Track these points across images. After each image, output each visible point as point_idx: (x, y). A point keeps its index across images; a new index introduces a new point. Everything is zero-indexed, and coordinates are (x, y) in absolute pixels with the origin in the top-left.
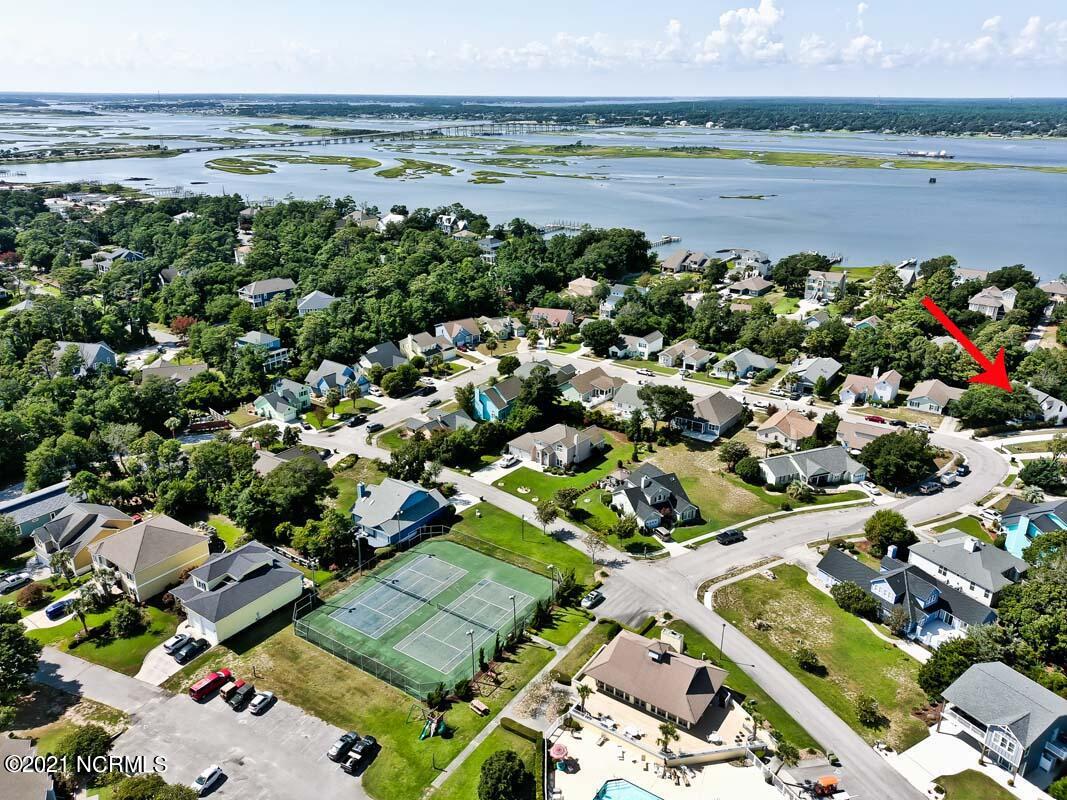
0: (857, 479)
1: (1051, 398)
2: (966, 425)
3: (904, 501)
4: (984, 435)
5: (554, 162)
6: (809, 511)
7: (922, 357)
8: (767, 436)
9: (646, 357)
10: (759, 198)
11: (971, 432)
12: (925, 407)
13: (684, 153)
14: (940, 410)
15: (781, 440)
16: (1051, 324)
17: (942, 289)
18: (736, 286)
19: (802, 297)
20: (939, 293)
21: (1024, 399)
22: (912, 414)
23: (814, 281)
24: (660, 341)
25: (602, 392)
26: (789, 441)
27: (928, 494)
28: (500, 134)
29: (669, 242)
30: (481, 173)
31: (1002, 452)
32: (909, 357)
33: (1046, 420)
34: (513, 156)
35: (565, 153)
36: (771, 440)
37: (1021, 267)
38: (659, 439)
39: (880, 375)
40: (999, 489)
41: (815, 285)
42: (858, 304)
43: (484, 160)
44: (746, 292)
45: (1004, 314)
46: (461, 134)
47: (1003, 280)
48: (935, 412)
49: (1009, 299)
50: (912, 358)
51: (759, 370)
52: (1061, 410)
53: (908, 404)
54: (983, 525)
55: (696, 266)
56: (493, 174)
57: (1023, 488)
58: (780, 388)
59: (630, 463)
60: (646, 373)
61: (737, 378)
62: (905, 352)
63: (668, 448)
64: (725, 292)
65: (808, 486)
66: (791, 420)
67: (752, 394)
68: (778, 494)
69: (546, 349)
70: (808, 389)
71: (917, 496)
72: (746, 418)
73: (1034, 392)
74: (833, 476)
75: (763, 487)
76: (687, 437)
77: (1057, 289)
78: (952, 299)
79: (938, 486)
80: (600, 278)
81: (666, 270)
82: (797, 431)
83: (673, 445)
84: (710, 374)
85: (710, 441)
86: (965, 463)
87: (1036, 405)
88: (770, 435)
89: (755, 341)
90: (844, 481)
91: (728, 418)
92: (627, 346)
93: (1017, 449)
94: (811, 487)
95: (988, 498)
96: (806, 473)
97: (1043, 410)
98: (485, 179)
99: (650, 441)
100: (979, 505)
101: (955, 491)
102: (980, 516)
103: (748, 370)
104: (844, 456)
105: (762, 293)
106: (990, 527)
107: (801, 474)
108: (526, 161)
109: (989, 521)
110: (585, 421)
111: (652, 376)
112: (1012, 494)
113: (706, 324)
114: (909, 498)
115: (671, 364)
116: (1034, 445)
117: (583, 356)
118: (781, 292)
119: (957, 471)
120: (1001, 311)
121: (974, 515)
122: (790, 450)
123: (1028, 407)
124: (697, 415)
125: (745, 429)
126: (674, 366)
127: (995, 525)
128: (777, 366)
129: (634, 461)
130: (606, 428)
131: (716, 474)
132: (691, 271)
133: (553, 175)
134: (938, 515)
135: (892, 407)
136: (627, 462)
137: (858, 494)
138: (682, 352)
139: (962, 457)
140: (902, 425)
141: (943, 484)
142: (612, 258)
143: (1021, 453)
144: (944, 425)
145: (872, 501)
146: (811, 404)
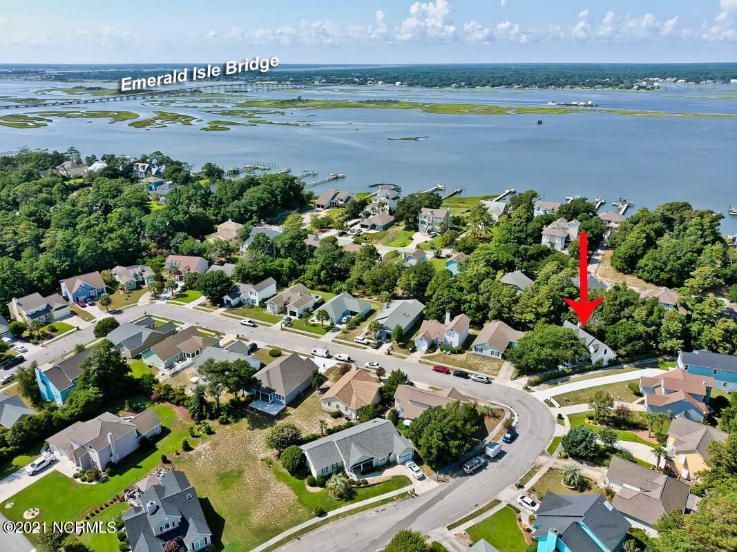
0: (402, 460)
1: (597, 342)
2: (523, 371)
3: (446, 486)
4: (536, 384)
5: (275, 113)
6: (350, 513)
7: (488, 299)
8: (329, 404)
9: (257, 304)
10: (416, 139)
11: (524, 380)
12: (487, 353)
13: (374, 105)
14: (500, 355)
15: (342, 409)
16: (607, 248)
17: (521, 222)
18: (366, 222)
19: (417, 229)
20: (519, 226)
21: (572, 345)
22: (477, 360)
23: (425, 217)
25: (188, 356)
26: (349, 411)
27: (471, 474)
29: (337, 178)
30: (214, 122)
31: (551, 405)
32: (477, 300)
33: (594, 362)
34: (250, 110)
35: (287, 105)
36: (333, 409)
37: (584, 200)
38: (224, 415)
39: (452, 318)
40: (543, 459)
41: (426, 220)
42: (457, 236)
43: (223, 112)
44: (373, 227)
45: (570, 242)
46: (215, 91)
47: (571, 212)
48: (497, 357)
49: (573, 229)
50: (480, 301)
51: (353, 313)
52: (605, 353)
53: (473, 349)
54: (520, 520)
55: (342, 203)
56: (224, 123)
57: (566, 457)
58: (366, 334)
59: (178, 454)
60: (249, 324)
61: (332, 324)
62: (475, 295)
63: (228, 427)
64: (357, 227)
65: (350, 478)
66: (355, 384)
67: (340, 343)
68: (318, 489)
69: (168, 299)
70: (389, 336)
71: (461, 476)
72: (316, 382)
73: (582, 335)
74: (379, 459)
75: (306, 481)
76: (252, 409)
77: (612, 218)
78: (529, 231)
79: (483, 461)
80: (255, 218)
81: (318, 206)
82: (358, 399)
83: (236, 422)
84: (310, 321)
85: (275, 413)
86: (514, 424)
87: (584, 349)
88: (332, 404)
89: (360, 282)
90: (390, 464)
91: (296, 385)
92: (240, 294)
93: (564, 400)
94: (354, 477)
95: (530, 475)
96: (348, 462)
97: (590, 353)
98: (215, 127)
99: (212, 418)
100: (520, 487)
101: (498, 467)
102: (518, 507)
103: (344, 315)
104: (392, 434)
105: (386, 227)
106: (526, 522)
107: (345, 463)
108: (255, 112)
109: (527, 513)
110: (153, 397)
111: (254, 326)
112: (554, 466)
113: (318, 267)
114: (452, 481)
115: (277, 311)
116: (581, 394)
117: (199, 305)
118: (403, 225)
119: (504, 437)
120: (567, 240)
121: (513, 503)
122: (350, 420)
123: (576, 352)
124: (265, 385)
125: (317, 392)
126: (279, 313)
127: (531, 519)
128: (373, 307)
129: (185, 450)
130: (173, 404)
131: (264, 463)
132: (338, 207)
133: (271, 123)
134: (477, 505)
135: (460, 352)
136: (175, 453)
137: (402, 481)
138: (289, 299)
139: (512, 415)
140: (464, 375)
141: (488, 457)
142: (264, 201)
143: (568, 405)
144: (502, 373)
145: (414, 490)
146: (389, 354)
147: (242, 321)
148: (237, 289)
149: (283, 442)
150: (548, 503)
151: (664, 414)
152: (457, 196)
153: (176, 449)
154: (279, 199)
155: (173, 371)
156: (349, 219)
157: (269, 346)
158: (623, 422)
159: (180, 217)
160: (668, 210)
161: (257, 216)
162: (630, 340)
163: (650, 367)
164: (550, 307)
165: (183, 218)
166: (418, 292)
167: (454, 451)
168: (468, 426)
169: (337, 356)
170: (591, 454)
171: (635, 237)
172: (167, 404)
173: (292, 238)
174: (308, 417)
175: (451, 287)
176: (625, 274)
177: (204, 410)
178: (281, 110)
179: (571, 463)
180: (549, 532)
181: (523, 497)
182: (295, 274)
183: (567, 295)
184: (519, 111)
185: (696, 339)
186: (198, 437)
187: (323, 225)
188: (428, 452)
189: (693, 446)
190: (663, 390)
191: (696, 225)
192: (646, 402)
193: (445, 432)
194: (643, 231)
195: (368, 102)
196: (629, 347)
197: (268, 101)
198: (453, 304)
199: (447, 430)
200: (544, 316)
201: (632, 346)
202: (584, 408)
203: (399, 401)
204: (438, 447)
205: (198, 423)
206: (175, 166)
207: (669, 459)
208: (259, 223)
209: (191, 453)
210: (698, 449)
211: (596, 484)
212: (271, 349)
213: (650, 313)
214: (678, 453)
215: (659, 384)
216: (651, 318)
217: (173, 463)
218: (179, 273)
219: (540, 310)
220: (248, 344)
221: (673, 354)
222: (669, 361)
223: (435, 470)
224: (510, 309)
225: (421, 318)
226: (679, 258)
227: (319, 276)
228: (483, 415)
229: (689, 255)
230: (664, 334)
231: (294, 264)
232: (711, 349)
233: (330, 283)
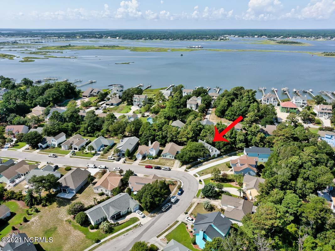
0: (134, 210)
1: (212, 147)
2: (184, 163)
3: (154, 218)
4: (190, 168)
5: (58, 52)
6: (112, 238)
7: (167, 133)
8: (97, 190)
9: (56, 146)
10: (128, 63)
11: (185, 167)
12: (168, 157)
13: (107, 48)
14: (174, 158)
15: (104, 191)
16: (213, 108)
17: (178, 99)
18: (108, 102)
19: (132, 105)
20: (177, 100)
21: (203, 150)
22: (164, 161)
23: (136, 99)
24: (64, 136)
25: (22, 175)
26: (108, 191)
27: (165, 211)
28: (42, 42)
29: (92, 83)
30: (26, 58)
31: (196, 176)
32: (162, 134)
33: (212, 156)
34: (44, 52)
35: (64, 48)
36: (100, 191)
37: (202, 88)
38: (44, 202)
39: (152, 143)
40: (195, 200)
41: (136, 100)
42: (151, 106)
43: (31, 52)
44: (112, 105)
45: (198, 106)
46: (26, 43)
47: (198, 93)
48: (172, 158)
49: (199, 100)
50: (163, 134)
51: (106, 146)
52: (216, 152)
53: (162, 156)
54: (187, 228)
55: (96, 94)
56: (31, 58)
57: (204, 198)
58: (113, 155)
59: (21, 225)
60: (53, 156)
61: (96, 152)
62: (161, 132)
63: (46, 208)
64: (104, 105)
65: (110, 222)
66: (109, 179)
67: (101, 160)
68: (95, 230)
69: (8, 148)
70: (123, 155)
71: (161, 213)
72: (90, 180)
73: (206, 145)
74: (123, 212)
75: (89, 227)
76: (58, 197)
77: (214, 94)
78: (181, 103)
79: (170, 205)
80: (51, 104)
81: (84, 96)
82: (111, 185)
83: (50, 205)
84: (84, 151)
85: (70, 198)
86: (182, 187)
87: (207, 151)
88: (99, 189)
89: (108, 131)
90: (129, 213)
91: (80, 183)
92: (47, 142)
93: (202, 173)
94: (112, 222)
95: (190, 208)
96: (109, 215)
97: (210, 152)
98: (27, 60)
99: (38, 204)
100: (186, 213)
101: (177, 206)
102: (186, 222)
103: (101, 147)
104: (129, 199)
105: (118, 104)
106: (190, 229)
107: (107, 216)
108: (47, 52)
109: (190, 224)
110: (4, 198)
111: (56, 157)
112: (199, 202)
113: (86, 125)
114: (157, 216)
115: (67, 149)
116: (208, 170)
117: (26, 149)
118: (126, 103)
119: (178, 193)
120: (197, 105)
121: (184, 221)
122: (108, 195)
123: (204, 153)
124: (64, 185)
125: (91, 185)
126: (68, 149)
127: (192, 227)
128: (115, 142)
129: (25, 222)
130: (16, 200)
131: (67, 222)
132: (94, 96)
133: (56, 57)
134: (168, 225)
135: (156, 158)
136: (19, 224)
137: (135, 220)
138: (73, 142)
139: (181, 183)
140: (159, 168)
141: (172, 203)
142: (56, 95)
143: (203, 175)
144: (175, 165)
145: (140, 223)
146: (124, 163)
147: (49, 155)
148: (45, 139)
149: (75, 211)
150: (198, 218)
151: (241, 174)
152: (149, 89)
153: (20, 222)
154: (63, 94)
155: (14, 184)
156: (100, 102)
157: (65, 166)
158: (225, 180)
159: (11, 106)
160: (235, 90)
161: (52, 103)
162: (225, 145)
163: (234, 156)
164: (192, 135)
165: (13, 106)
166: (136, 133)
167: (157, 202)
168: (162, 190)
169: (99, 167)
170: (214, 195)
171: (223, 102)
172: (13, 201)
173: (72, 112)
174: (87, 197)
175: (150, 130)
176: (221, 118)
177: (33, 201)
178: (61, 51)
179: (206, 200)
180: (200, 231)
181: (188, 218)
182: (75, 130)
183: (199, 129)
184: (173, 50)
185: (250, 142)
186: (31, 214)
187: (87, 105)
188: (146, 205)
189: (253, 186)
190: (239, 164)
191: (246, 96)
192: (233, 170)
193: (153, 195)
194: (226, 100)
195: (104, 46)
196: (225, 148)
197: (54, 46)
198: (152, 137)
199: (153, 194)
200: (191, 138)
201: (226, 147)
202: (209, 176)
203: (131, 183)
204: (150, 202)
205: (31, 208)
206: (7, 80)
207: (244, 193)
208: (54, 106)
209: (28, 223)
210: (255, 187)
211: (217, 207)
212: (66, 167)
213: (232, 133)
214: (247, 190)
215: (237, 162)
216: (233, 135)
217: (19, 229)
218: (13, 134)
219: (189, 136)
220: (53, 166)
221: (242, 149)
222: (241, 152)
223: (149, 212)
224: (176, 137)
225: (138, 145)
226: (241, 110)
227: (87, 129)
228: (168, 185)
229: (245, 108)
230: (238, 141)
231: (74, 125)
232: (256, 146)
233: (93, 132)
